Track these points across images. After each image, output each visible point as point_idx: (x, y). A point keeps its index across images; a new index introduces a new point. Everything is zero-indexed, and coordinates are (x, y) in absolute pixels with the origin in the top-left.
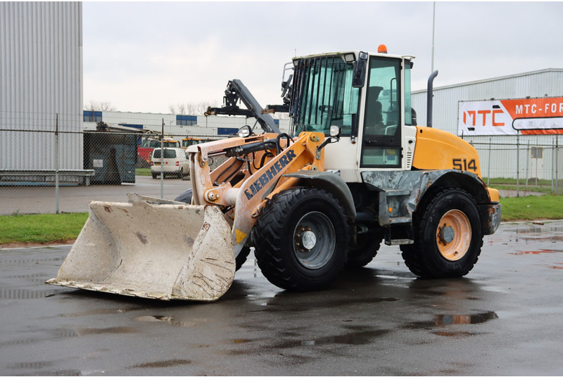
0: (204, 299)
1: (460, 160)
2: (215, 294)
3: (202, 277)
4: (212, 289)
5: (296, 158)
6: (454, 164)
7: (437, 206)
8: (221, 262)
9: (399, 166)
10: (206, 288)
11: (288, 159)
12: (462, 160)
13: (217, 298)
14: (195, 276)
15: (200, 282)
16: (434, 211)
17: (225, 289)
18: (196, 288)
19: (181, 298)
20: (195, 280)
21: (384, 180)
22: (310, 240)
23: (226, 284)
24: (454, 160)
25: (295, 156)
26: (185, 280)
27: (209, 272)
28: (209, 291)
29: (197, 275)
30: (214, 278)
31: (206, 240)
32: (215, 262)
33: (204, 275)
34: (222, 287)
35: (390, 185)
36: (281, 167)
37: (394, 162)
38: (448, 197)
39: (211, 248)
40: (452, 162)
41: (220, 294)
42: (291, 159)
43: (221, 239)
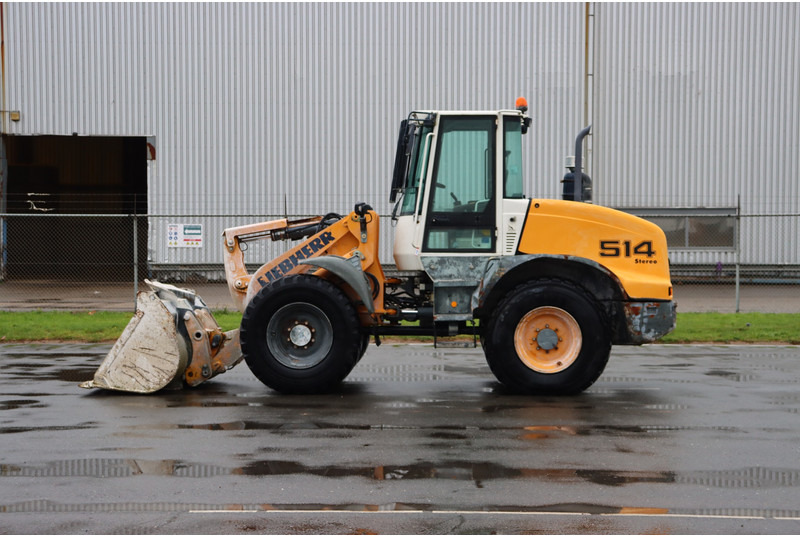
0: (136, 390)
1: (617, 242)
2: (152, 386)
3: (134, 367)
4: (148, 380)
5: (334, 241)
6: (603, 247)
7: (513, 301)
8: (161, 353)
9: (493, 249)
10: (139, 379)
11: (322, 243)
12: (622, 242)
13: (152, 390)
14: (125, 366)
15: (132, 372)
16: (507, 307)
17: (165, 382)
18: (126, 378)
19: (105, 386)
20: (124, 370)
21: (461, 268)
22: (302, 335)
23: (167, 377)
24: (603, 244)
25: (333, 239)
26: (112, 369)
27: (143, 362)
28: (143, 383)
29: (128, 364)
30: (151, 369)
31: (141, 327)
32: (151, 352)
33: (137, 365)
34: (161, 380)
35: (471, 274)
36: (311, 251)
37: (487, 246)
38: (534, 290)
39: (146, 337)
40: (598, 245)
41: (158, 387)
42: (326, 243)
43: (160, 328)
